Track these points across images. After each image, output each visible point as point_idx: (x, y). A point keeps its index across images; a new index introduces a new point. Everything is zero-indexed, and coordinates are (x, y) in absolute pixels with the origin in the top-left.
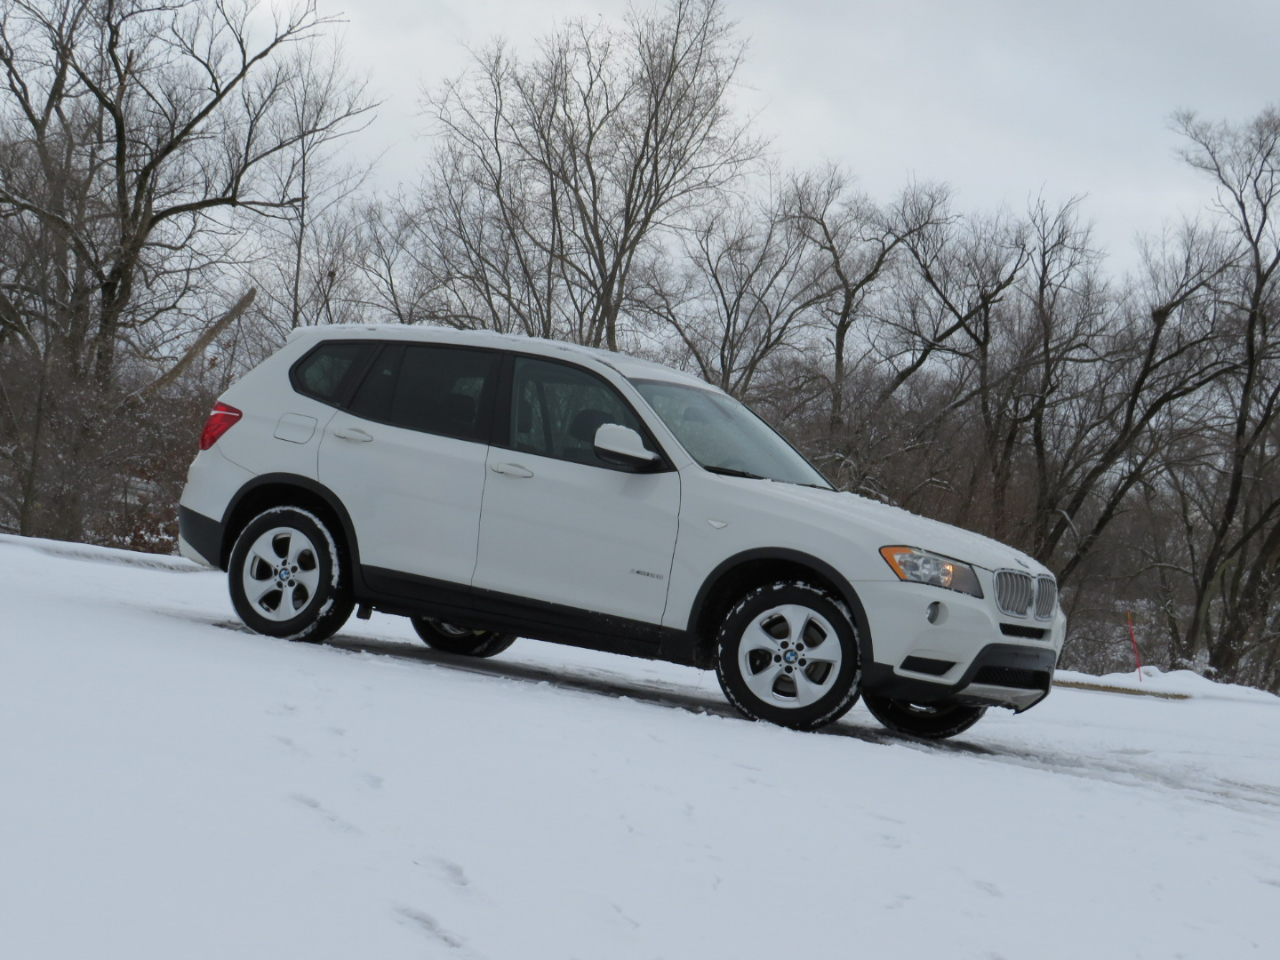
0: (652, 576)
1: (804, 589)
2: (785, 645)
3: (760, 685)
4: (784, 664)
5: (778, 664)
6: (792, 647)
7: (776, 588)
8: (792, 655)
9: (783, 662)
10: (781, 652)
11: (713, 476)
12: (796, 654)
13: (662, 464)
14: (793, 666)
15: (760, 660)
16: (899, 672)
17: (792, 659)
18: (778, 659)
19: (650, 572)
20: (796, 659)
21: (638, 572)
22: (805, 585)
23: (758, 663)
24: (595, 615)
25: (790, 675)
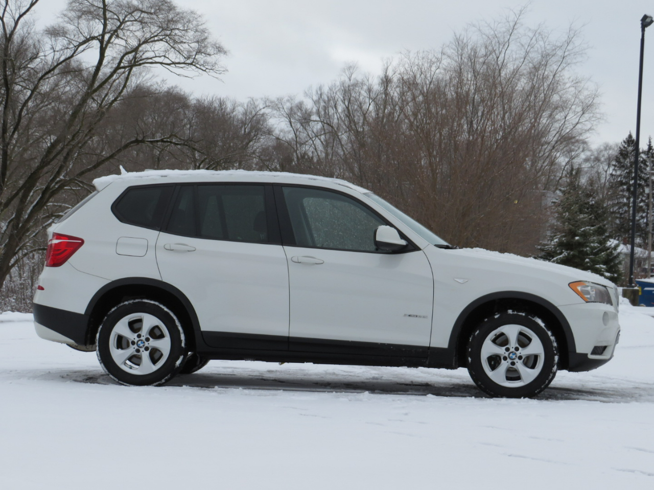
0: (420, 317)
1: (513, 314)
2: (507, 350)
3: (498, 376)
4: (509, 361)
5: (506, 362)
6: (512, 350)
7: (496, 317)
8: (513, 355)
9: (508, 360)
10: (507, 354)
11: (443, 250)
12: (515, 353)
13: (411, 247)
14: (515, 361)
15: (494, 361)
16: (591, 357)
17: (514, 357)
18: (505, 359)
19: (418, 314)
20: (516, 356)
21: (410, 316)
22: (513, 311)
23: (493, 363)
24: (383, 345)
25: (514, 367)
